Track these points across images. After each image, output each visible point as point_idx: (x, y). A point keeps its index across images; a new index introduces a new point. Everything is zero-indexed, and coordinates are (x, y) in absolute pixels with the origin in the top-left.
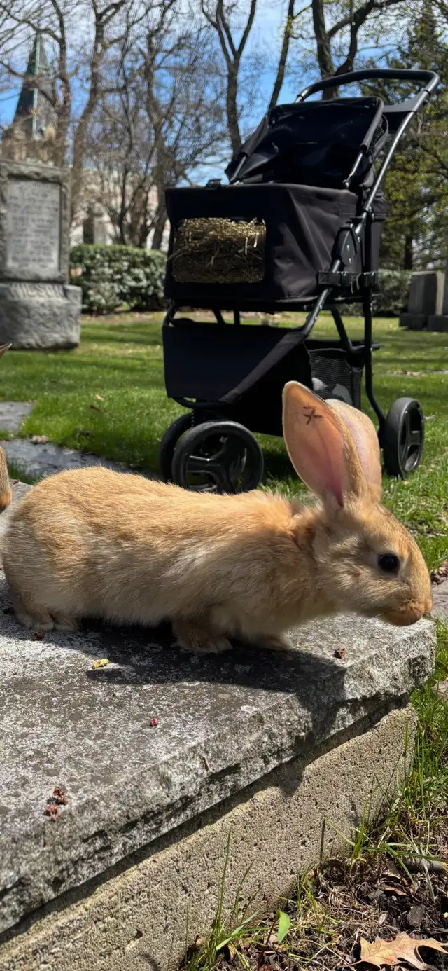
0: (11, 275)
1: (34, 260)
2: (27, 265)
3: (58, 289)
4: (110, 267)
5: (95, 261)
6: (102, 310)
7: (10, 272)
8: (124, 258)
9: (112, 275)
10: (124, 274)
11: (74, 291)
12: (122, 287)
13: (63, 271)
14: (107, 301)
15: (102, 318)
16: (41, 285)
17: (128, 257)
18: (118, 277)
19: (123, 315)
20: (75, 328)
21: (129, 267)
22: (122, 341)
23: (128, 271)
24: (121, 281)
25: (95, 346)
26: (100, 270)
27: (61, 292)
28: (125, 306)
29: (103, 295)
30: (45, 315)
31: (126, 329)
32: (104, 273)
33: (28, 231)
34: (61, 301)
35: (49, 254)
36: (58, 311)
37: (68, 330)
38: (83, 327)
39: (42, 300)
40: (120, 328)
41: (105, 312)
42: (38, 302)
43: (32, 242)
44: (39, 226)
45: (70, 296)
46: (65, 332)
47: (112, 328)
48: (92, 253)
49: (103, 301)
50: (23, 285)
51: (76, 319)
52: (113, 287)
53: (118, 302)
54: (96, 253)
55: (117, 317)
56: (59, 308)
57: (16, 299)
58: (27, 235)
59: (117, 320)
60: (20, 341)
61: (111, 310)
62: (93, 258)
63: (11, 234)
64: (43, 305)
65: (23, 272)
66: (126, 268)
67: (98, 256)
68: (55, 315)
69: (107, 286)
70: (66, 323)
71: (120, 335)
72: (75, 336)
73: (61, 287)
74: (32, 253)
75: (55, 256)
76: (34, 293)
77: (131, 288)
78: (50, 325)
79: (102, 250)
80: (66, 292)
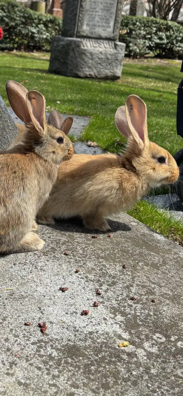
0: (84, 34)
1: (99, 26)
2: (95, 29)
3: (112, 44)
4: (144, 30)
5: (135, 26)
6: (137, 56)
7: (84, 32)
8: (154, 25)
9: (145, 36)
10: (153, 35)
11: (121, 45)
12: (150, 43)
13: (115, 33)
14: (140, 50)
15: (136, 60)
16: (102, 41)
17: (156, 25)
18: (149, 36)
19: (149, 59)
20: (119, 67)
21: (156, 31)
22: (147, 77)
23: (156, 34)
24: (150, 39)
25: (130, 79)
26: (138, 32)
27: (113, 46)
28: (152, 54)
29: (138, 47)
30: (102, 58)
31: (150, 70)
32: (140, 34)
33: (98, 9)
34: (113, 51)
35: (109, 23)
36: (110, 57)
37: (115, 68)
38: (124, 66)
39: (101, 50)
40: (147, 68)
41: (138, 57)
42: (98, 51)
43: (99, 15)
44: (104, 7)
45: (118, 48)
46: (113, 70)
47: (142, 68)
48: (134, 21)
49: (138, 50)
50: (90, 40)
51: (121, 62)
52: (145, 43)
53: (147, 51)
54: (137, 21)
55: (145, 60)
56: (111, 55)
57: (86, 48)
58: (96, 12)
59: (145, 63)
60: (85, 72)
61: (142, 56)
62: (134, 24)
63: (87, 10)
64: (101, 53)
65: (92, 33)
66: (154, 31)
67: (138, 23)
68: (108, 59)
69: (141, 41)
70: (114, 64)
71: (146, 73)
72: (119, 72)
73: (113, 43)
74: (98, 22)
75: (112, 24)
76: (97, 45)
77: (156, 43)
78: (104, 64)
79: (140, 20)
80: (116, 45)
